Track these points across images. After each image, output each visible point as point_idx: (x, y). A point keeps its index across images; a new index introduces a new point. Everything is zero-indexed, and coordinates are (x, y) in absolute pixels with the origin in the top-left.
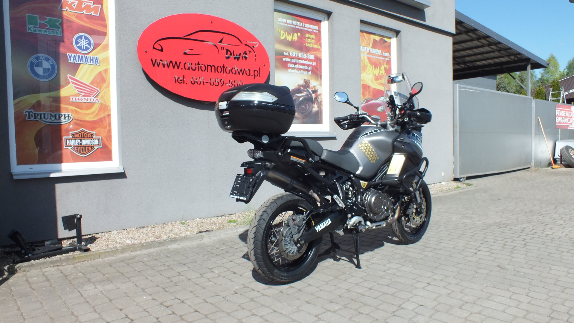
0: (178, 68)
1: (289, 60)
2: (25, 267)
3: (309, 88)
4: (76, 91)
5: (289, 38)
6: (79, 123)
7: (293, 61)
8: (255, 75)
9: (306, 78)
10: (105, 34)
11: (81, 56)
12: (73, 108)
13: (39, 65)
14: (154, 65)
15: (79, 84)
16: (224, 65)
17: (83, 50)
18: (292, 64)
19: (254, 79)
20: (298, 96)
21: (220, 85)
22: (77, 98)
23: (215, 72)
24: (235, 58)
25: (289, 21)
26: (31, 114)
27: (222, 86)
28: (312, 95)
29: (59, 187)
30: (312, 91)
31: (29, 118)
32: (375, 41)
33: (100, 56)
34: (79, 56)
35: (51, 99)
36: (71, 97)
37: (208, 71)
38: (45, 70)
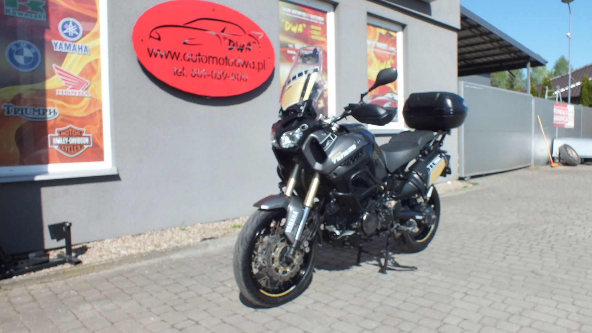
0: (177, 58)
1: (294, 53)
2: (7, 285)
4: (63, 83)
5: (294, 30)
6: (66, 119)
8: (259, 68)
10: (94, 20)
11: (68, 43)
12: (59, 102)
13: (20, 52)
14: (151, 55)
15: (66, 75)
16: (226, 57)
17: (71, 37)
19: (259, 72)
21: (223, 78)
22: (64, 91)
23: (217, 64)
24: (238, 50)
25: (294, 11)
26: (10, 108)
29: (45, 192)
31: (8, 112)
32: (381, 35)
33: (90, 45)
34: (66, 45)
35: (34, 92)
36: (57, 90)
37: (209, 63)
38: (27, 59)
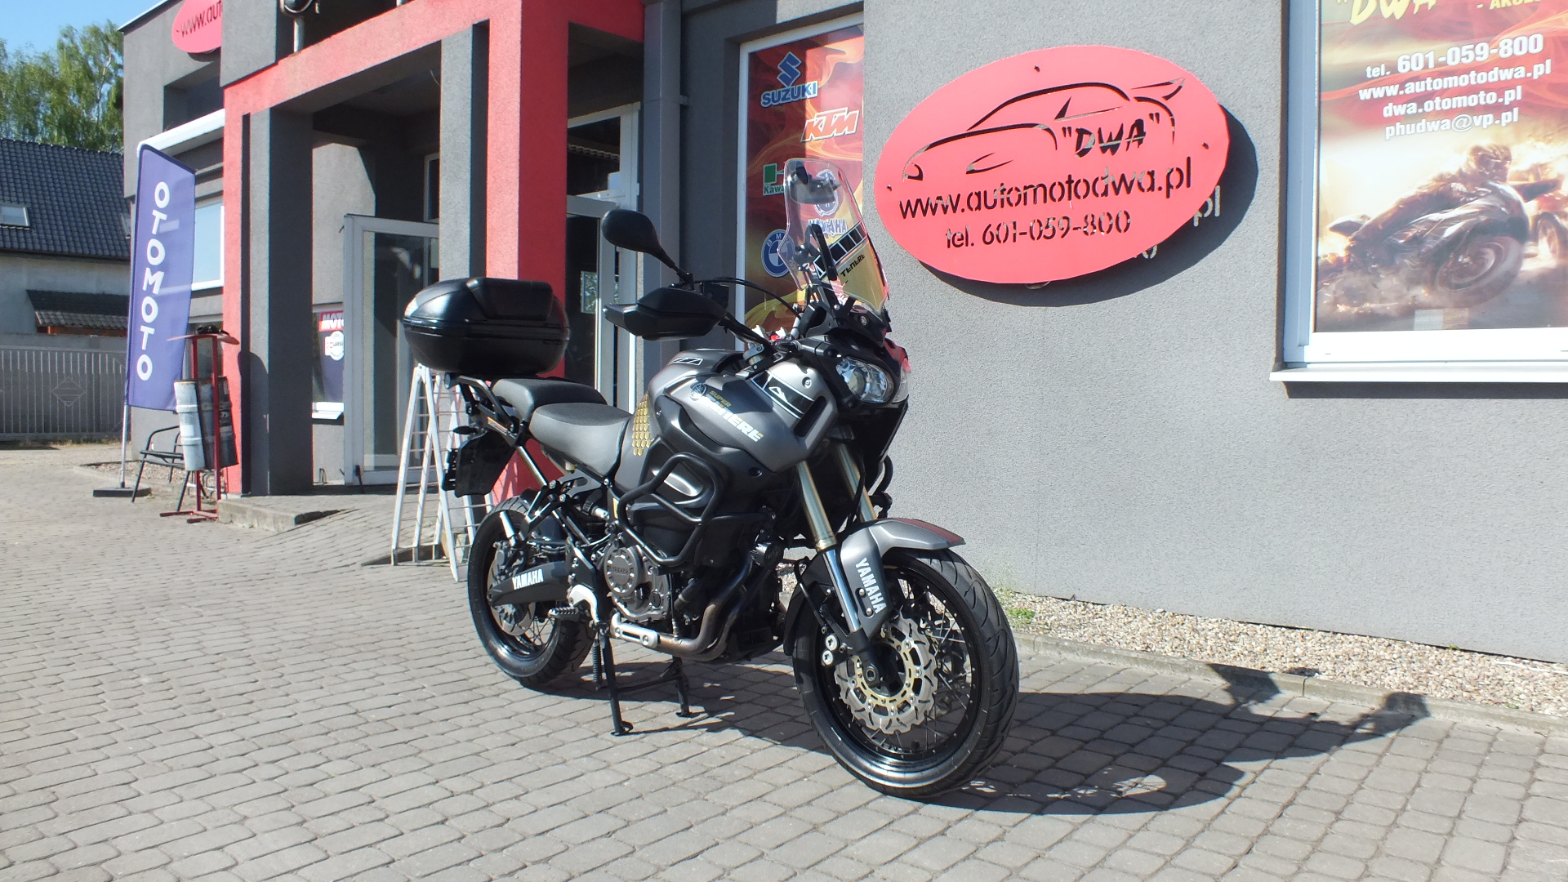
0: (955, 209)
1: (1393, 91)
3: (1503, 180)
5: (1395, 7)
7: (1411, 88)
8: (1169, 186)
9: (1486, 142)
14: (904, 215)
16: (1070, 176)
18: (1408, 102)
19: (1168, 196)
20: (1434, 222)
21: (1059, 233)
23: (1045, 201)
24: (1104, 149)
27: (1063, 236)
28: (1519, 205)
30: (1519, 189)
37: (1025, 204)
